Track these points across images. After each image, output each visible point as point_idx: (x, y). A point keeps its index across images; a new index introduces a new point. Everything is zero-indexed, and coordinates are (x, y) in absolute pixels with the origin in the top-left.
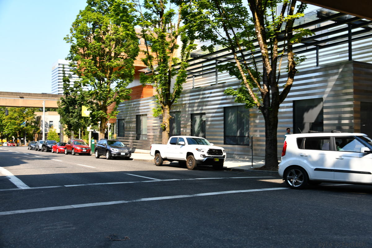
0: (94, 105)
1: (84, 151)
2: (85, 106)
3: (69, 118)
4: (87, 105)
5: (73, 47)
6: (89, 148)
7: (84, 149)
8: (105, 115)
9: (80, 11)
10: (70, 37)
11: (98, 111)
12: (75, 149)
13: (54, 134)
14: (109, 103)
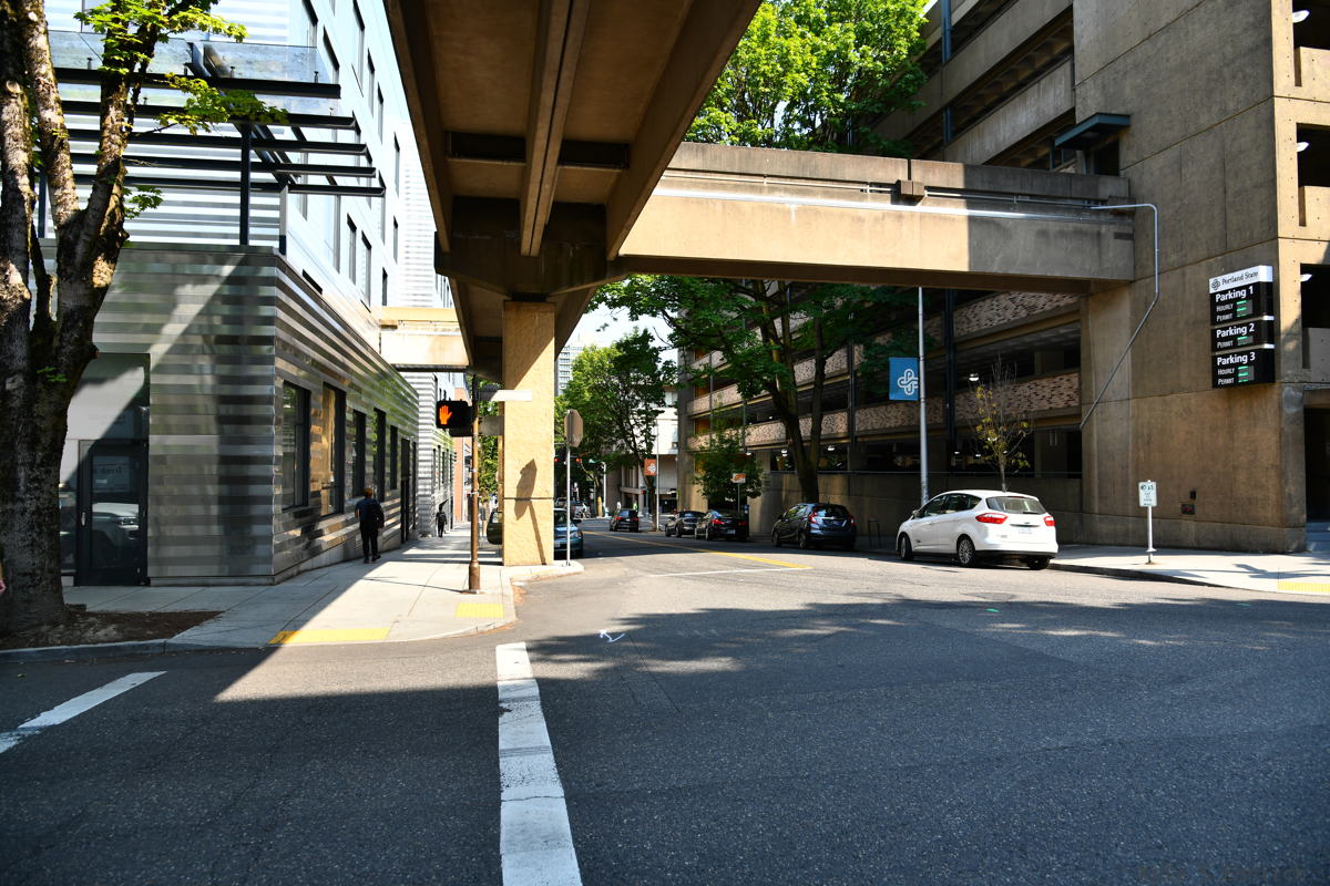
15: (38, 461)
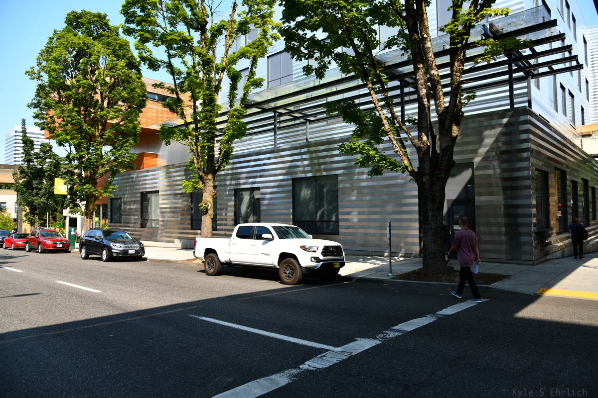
0: (76, 177)
1: (58, 246)
2: (61, 177)
3: (32, 198)
4: (64, 176)
5: (41, 87)
6: (66, 241)
7: (58, 243)
8: (94, 191)
9: (55, 31)
10: (36, 71)
11: (83, 186)
12: (44, 244)
13: (7, 221)
14: (101, 172)
15: (435, 209)
